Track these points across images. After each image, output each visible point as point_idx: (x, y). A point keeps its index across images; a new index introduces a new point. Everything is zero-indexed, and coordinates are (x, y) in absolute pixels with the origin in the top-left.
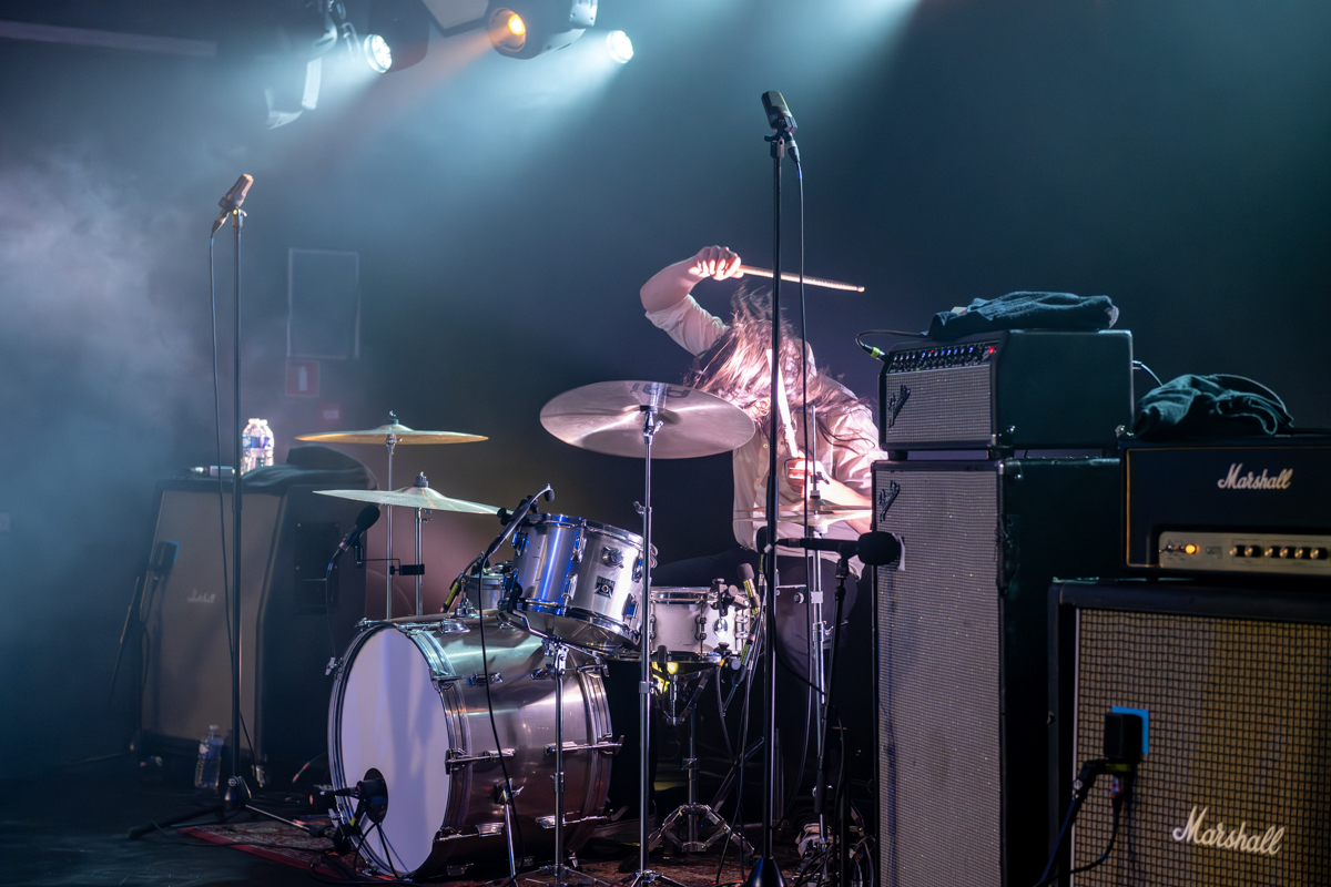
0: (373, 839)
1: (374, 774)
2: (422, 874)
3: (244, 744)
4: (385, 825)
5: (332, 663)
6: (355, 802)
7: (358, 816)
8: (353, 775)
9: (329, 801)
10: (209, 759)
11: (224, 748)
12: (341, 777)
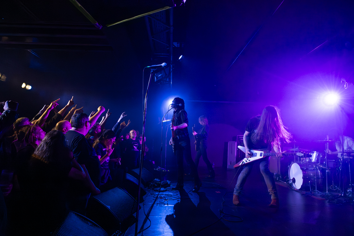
0: (294, 185)
1: (294, 178)
2: (299, 189)
3: (279, 174)
4: (295, 184)
5: (289, 166)
6: (292, 181)
7: (292, 182)
8: (291, 178)
9: (289, 181)
10: (275, 175)
11: (277, 174)
12: (290, 178)
